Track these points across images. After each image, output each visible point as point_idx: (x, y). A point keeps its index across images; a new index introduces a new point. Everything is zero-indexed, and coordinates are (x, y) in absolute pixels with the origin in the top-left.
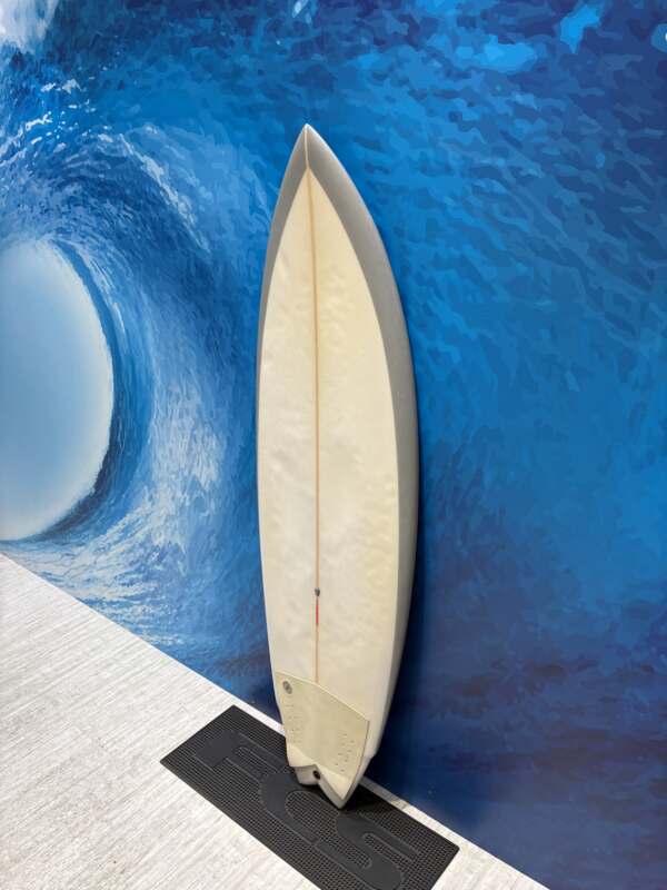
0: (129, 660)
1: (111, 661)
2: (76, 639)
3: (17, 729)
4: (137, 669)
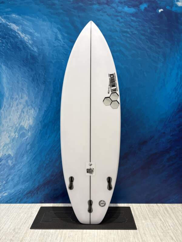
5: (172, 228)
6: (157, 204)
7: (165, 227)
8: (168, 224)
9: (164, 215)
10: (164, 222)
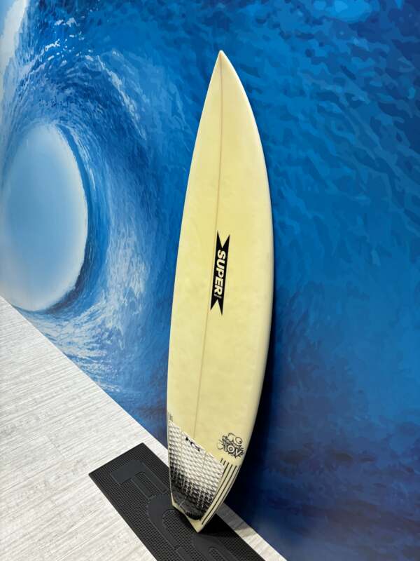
0: (86, 397)
1: (75, 397)
2: (58, 379)
3: (12, 432)
4: (91, 404)
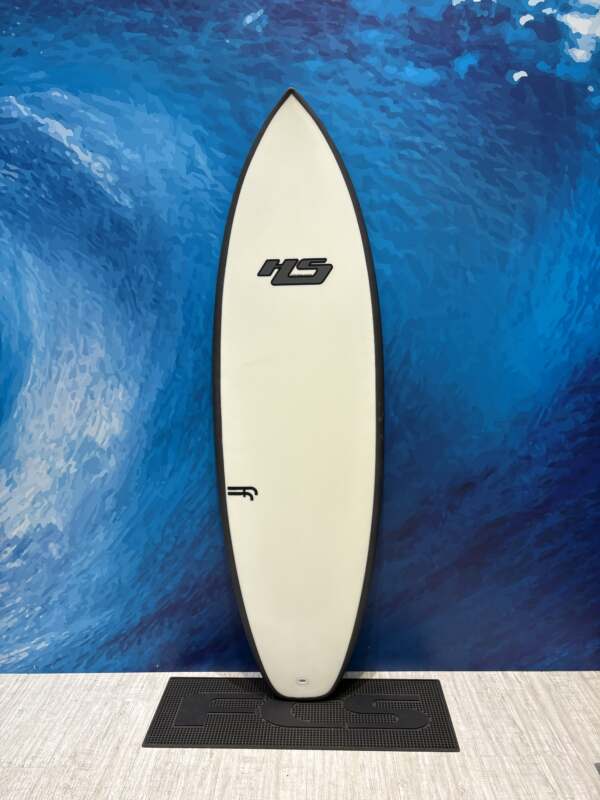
5: (547, 748)
6: (505, 672)
7: (528, 745)
8: (537, 736)
9: (525, 707)
10: (523, 729)
